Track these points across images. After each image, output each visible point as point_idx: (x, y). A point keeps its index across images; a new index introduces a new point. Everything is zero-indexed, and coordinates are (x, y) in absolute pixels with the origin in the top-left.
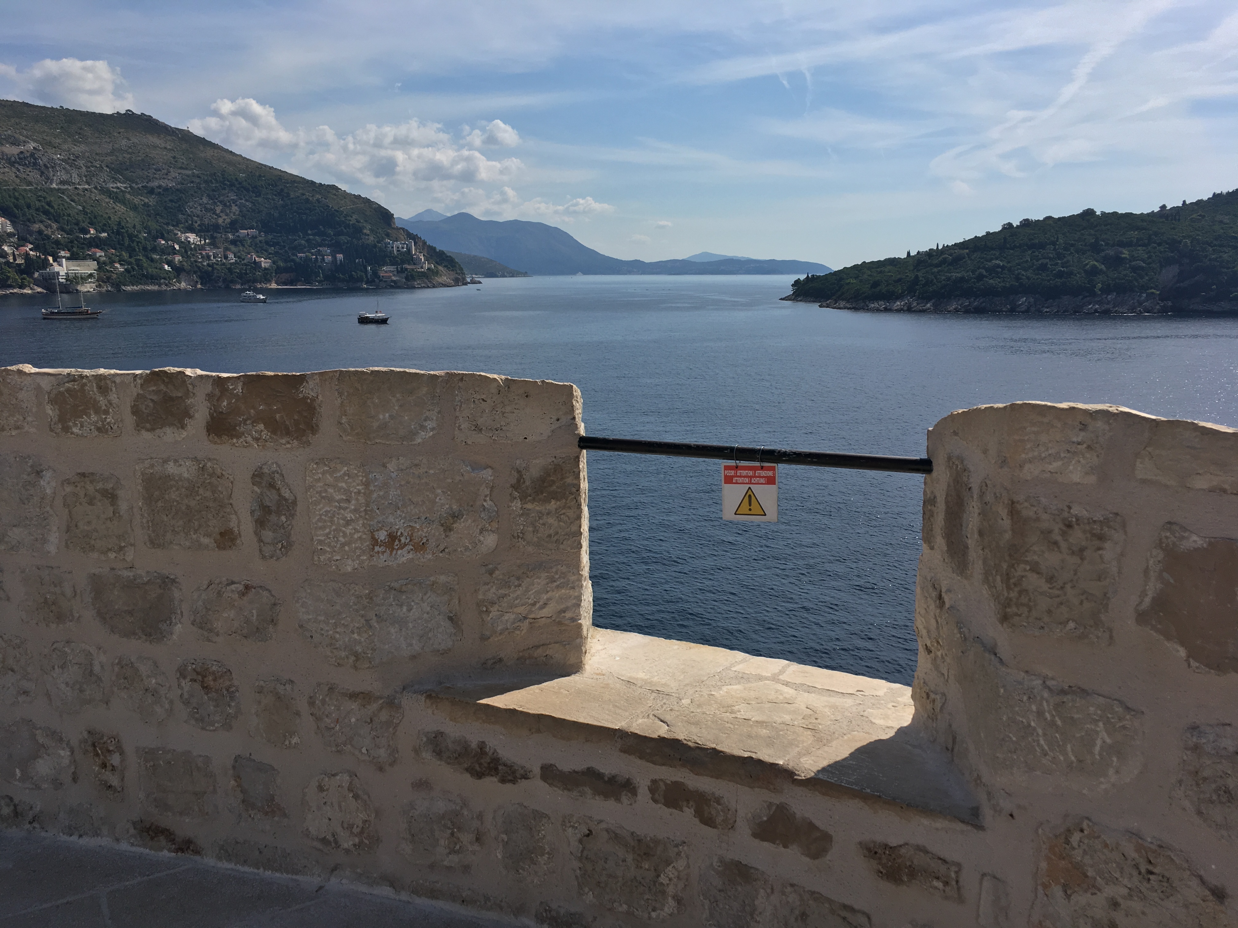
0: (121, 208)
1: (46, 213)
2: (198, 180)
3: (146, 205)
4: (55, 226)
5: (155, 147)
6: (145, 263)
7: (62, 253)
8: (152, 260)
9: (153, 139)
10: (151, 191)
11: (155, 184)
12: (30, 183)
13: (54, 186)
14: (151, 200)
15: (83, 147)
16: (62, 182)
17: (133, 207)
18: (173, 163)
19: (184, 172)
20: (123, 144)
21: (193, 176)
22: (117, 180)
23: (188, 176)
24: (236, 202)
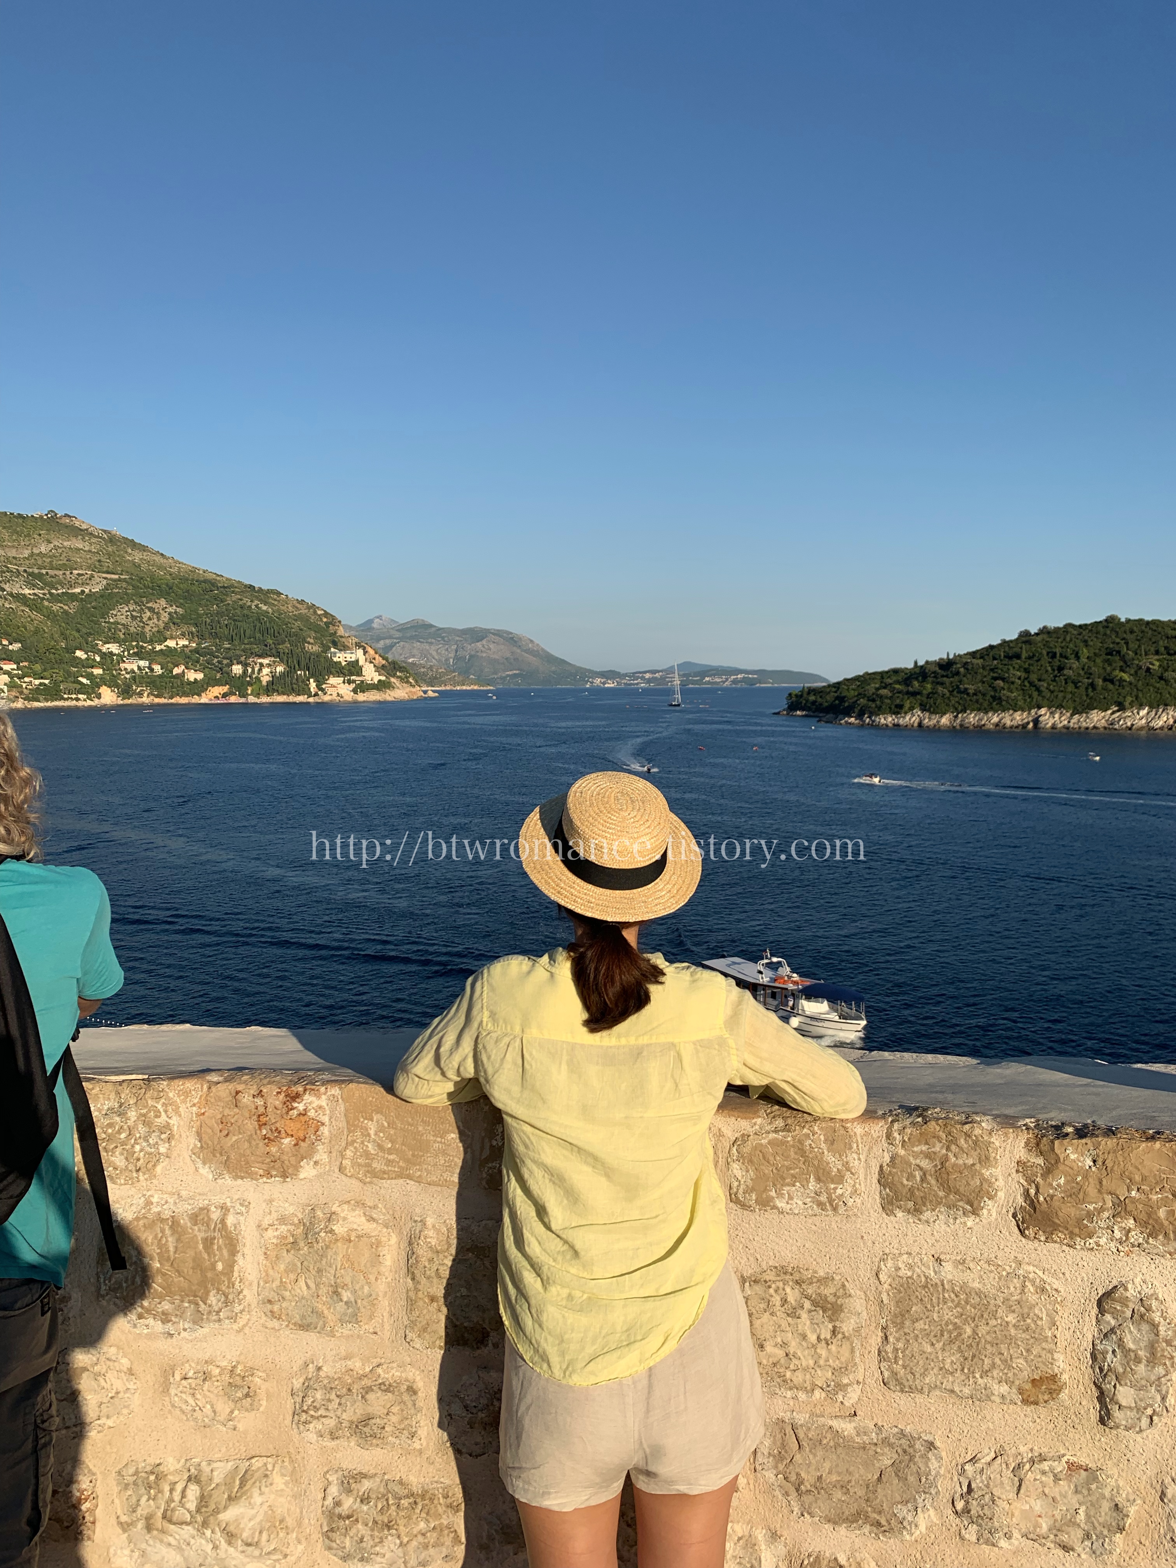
0: (37, 617)
2: (124, 585)
3: (66, 612)
5: (78, 550)
6: (62, 676)
8: (69, 672)
9: (75, 543)
10: (73, 597)
11: (78, 590)
17: (50, 615)
18: (97, 568)
19: (109, 576)
20: (43, 548)
21: (120, 580)
22: (34, 586)
23: (115, 580)
24: (164, 608)
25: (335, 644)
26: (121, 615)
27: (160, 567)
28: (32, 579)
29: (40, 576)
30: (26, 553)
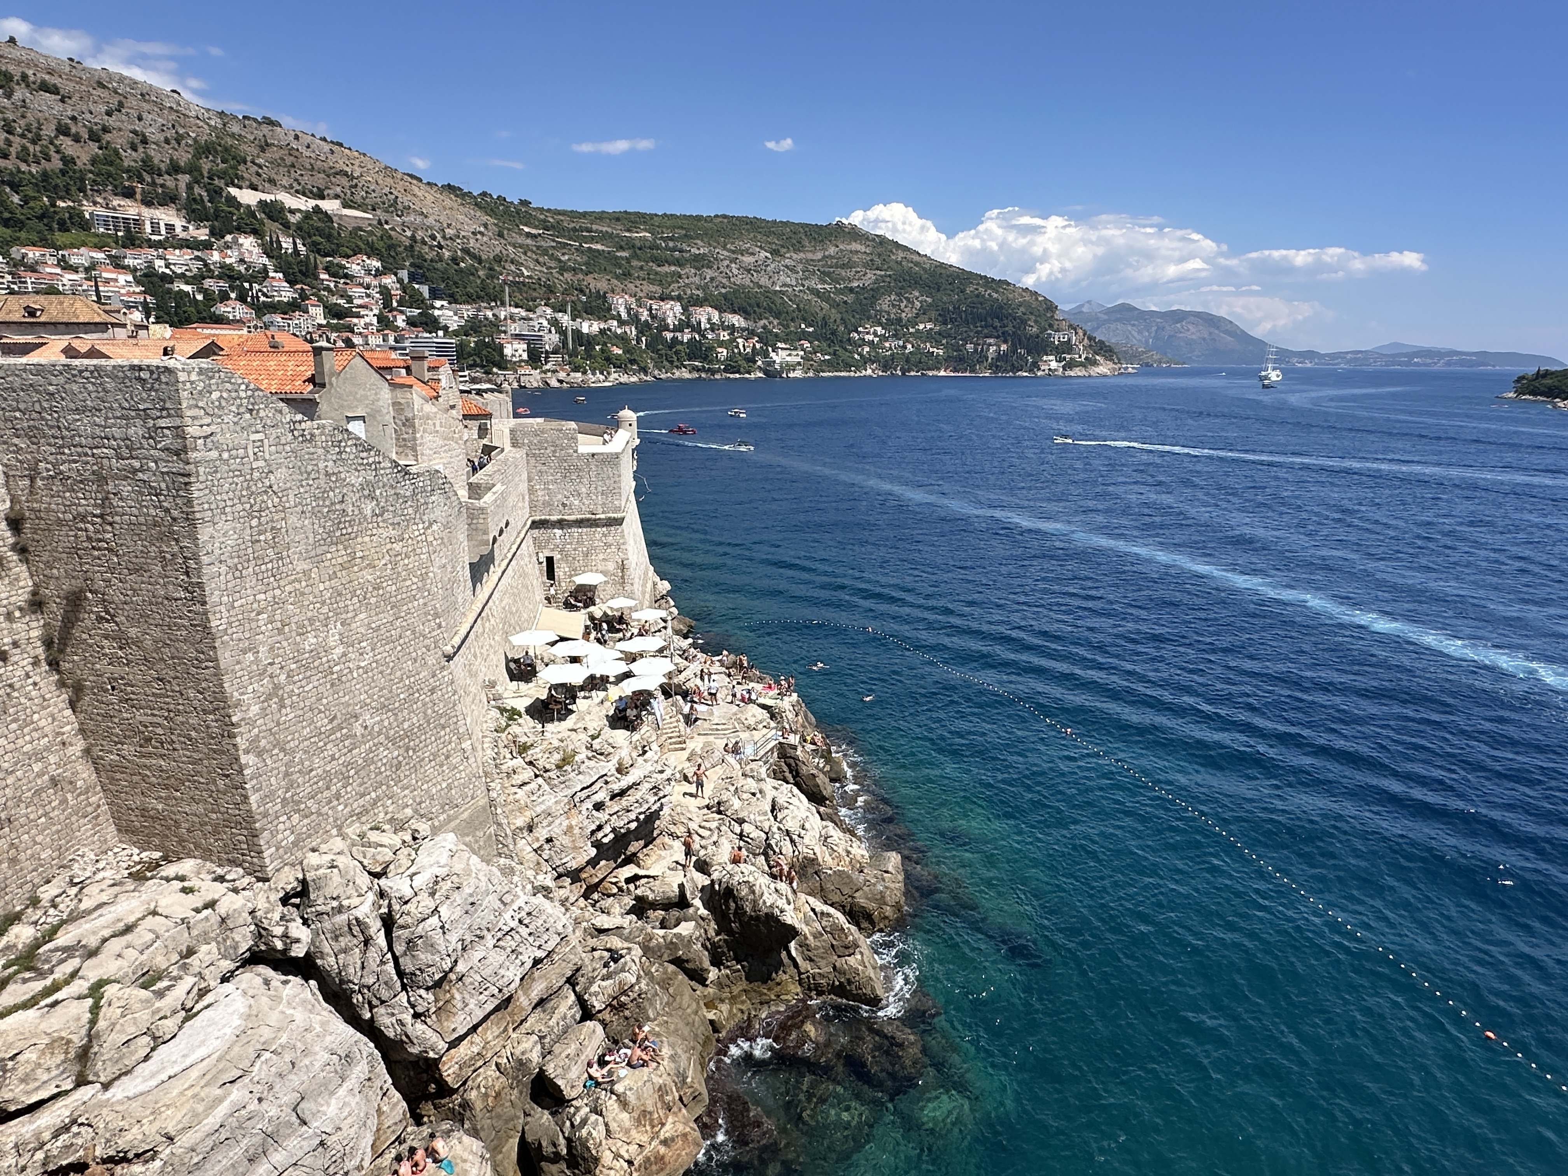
0: (825, 305)
1: (770, 310)
2: (888, 279)
3: (845, 302)
4: (776, 322)
5: (857, 252)
6: (841, 352)
7: (779, 345)
8: (846, 350)
9: (855, 246)
10: (851, 290)
11: (855, 284)
12: (760, 287)
13: (778, 288)
14: (850, 298)
15: (802, 255)
16: (784, 285)
17: (835, 305)
18: (870, 265)
19: (878, 272)
20: (832, 250)
21: (886, 276)
22: (825, 282)
23: (881, 276)
24: (918, 298)
25: (1051, 326)
26: (885, 303)
27: (917, 264)
28: (824, 276)
29: (828, 274)
30: (819, 255)
